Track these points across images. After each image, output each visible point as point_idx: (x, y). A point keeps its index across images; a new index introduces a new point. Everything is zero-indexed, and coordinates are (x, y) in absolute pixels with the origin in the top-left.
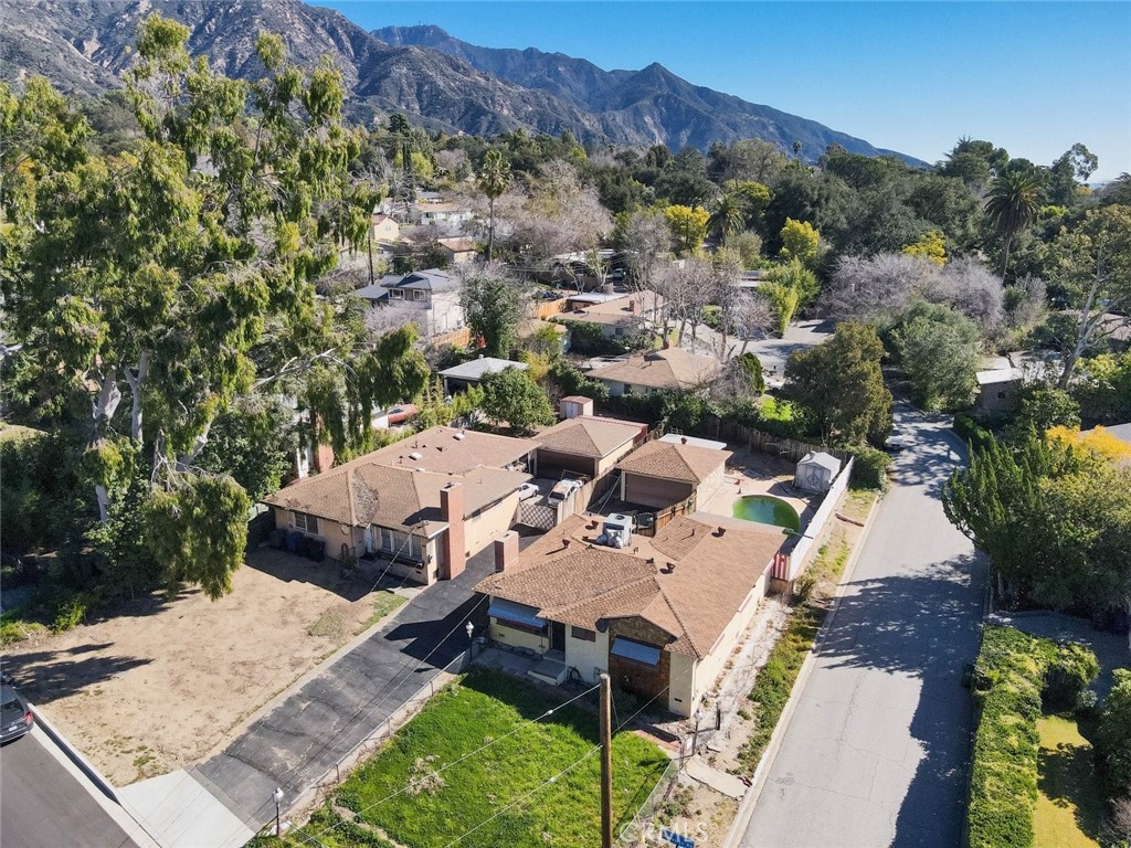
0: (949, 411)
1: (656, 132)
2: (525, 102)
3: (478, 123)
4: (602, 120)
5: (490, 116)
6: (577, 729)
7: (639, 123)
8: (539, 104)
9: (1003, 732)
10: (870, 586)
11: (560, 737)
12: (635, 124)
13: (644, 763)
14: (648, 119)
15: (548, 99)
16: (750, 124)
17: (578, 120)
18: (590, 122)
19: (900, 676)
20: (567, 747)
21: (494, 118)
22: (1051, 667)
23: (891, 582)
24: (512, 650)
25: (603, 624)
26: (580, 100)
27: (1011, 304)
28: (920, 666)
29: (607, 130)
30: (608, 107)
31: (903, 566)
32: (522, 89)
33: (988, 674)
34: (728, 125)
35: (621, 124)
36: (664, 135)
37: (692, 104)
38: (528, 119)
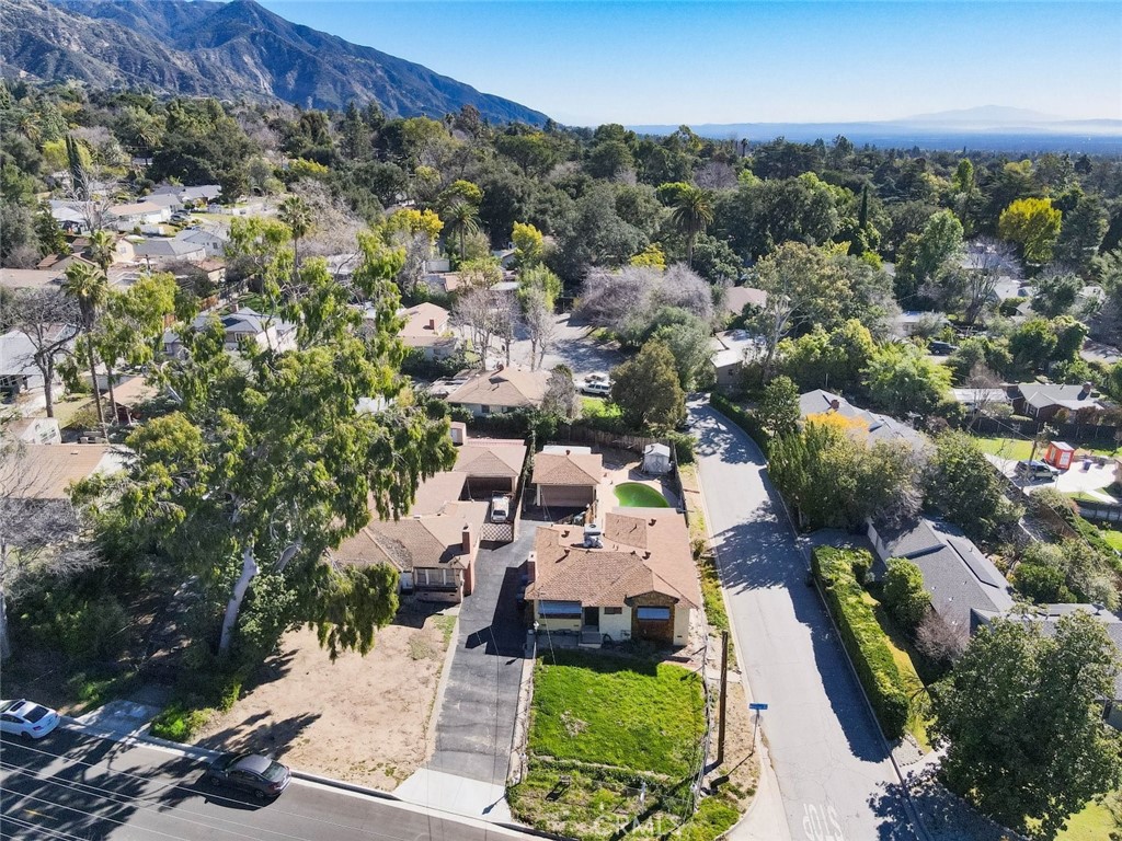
0: (702, 390)
1: (259, 73)
2: (96, 35)
3: (42, 60)
4: (196, 59)
5: (58, 54)
6: (634, 671)
7: (239, 63)
8: (116, 39)
9: (853, 607)
10: (728, 535)
11: (628, 678)
12: (234, 65)
13: (684, 678)
14: (247, 58)
15: (126, 33)
16: (358, 66)
17: (167, 59)
18: (182, 61)
19: (775, 588)
20: (636, 683)
21: (63, 55)
22: (853, 564)
23: (739, 530)
24: (554, 633)
25: (629, 601)
26: (162, 34)
27: (716, 299)
28: (781, 580)
29: (204, 71)
30: (198, 44)
31: (738, 517)
32: (90, 21)
33: (830, 576)
34: (335, 67)
35: (219, 64)
36: (269, 77)
37: (292, 43)
38: (106, 56)
